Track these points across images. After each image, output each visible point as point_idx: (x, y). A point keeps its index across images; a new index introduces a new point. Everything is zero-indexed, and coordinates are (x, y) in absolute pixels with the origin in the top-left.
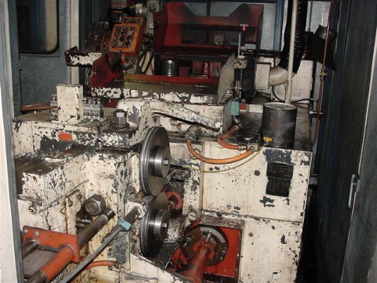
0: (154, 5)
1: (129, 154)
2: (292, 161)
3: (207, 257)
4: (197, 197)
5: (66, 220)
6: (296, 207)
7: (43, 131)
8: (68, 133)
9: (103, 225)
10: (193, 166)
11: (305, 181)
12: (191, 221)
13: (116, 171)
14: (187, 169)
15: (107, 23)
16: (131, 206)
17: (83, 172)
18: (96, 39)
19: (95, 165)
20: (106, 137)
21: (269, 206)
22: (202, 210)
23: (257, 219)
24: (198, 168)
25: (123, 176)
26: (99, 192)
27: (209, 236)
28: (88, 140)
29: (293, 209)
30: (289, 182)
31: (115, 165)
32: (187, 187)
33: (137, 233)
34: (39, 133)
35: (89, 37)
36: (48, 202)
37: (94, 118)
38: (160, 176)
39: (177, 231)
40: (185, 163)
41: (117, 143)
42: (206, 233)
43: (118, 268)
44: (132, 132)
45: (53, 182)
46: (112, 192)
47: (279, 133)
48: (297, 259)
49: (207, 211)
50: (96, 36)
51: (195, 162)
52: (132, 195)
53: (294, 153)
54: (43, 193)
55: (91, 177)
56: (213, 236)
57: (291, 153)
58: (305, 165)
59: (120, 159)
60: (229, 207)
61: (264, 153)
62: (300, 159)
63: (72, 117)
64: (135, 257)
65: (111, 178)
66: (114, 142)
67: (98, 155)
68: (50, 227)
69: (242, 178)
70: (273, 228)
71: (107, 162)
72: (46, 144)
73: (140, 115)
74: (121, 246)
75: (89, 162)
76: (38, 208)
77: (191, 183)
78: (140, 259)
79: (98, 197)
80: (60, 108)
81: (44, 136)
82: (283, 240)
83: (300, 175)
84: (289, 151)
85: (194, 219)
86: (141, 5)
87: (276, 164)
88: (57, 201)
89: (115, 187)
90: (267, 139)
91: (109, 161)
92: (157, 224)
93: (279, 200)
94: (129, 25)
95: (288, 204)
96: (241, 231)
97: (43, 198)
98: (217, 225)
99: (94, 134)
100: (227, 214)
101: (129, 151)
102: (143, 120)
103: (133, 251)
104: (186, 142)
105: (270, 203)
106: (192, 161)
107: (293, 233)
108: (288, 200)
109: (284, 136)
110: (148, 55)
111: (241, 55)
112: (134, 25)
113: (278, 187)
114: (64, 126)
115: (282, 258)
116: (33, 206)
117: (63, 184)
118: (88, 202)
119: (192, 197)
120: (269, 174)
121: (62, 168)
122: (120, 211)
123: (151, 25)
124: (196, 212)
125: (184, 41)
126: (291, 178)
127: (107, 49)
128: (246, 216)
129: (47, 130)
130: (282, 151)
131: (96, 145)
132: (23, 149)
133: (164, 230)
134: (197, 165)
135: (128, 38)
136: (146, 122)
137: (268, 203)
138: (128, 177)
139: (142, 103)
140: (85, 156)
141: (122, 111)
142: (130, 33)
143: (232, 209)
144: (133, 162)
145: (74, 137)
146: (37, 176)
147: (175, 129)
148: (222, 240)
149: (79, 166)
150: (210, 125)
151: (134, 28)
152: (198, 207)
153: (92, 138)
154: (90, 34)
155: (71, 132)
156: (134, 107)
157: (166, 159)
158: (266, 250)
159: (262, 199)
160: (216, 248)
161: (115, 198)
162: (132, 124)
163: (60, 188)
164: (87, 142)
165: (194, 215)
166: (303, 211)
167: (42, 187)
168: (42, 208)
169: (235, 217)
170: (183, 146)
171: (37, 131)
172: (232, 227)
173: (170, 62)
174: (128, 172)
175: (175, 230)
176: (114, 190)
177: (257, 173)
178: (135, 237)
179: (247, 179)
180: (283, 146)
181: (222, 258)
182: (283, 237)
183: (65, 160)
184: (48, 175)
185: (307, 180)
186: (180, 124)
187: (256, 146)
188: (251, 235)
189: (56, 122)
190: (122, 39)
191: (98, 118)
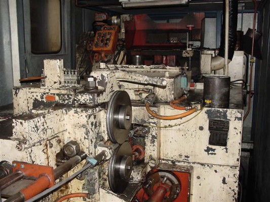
0: (126, 18)
1: (97, 109)
2: (228, 118)
3: (164, 195)
4: (156, 148)
5: (48, 158)
6: (233, 154)
7: (35, 95)
8: (52, 95)
9: (77, 164)
10: (151, 124)
11: (239, 133)
12: (151, 167)
13: (87, 122)
14: (147, 127)
15: (93, 32)
16: (100, 150)
17: (62, 123)
18: (84, 44)
19: (71, 117)
20: (80, 96)
21: (212, 154)
22: (160, 159)
23: (202, 164)
24: (155, 125)
25: (94, 126)
26: (75, 139)
27: (165, 179)
28: (67, 100)
29: (231, 156)
30: (227, 134)
31: (86, 116)
32: (148, 141)
33: (106, 174)
34: (32, 97)
35: (80, 43)
36: (32, 142)
37: (73, 85)
38: (123, 128)
39: (140, 174)
40: (145, 122)
41: (88, 101)
42: (163, 177)
43: (89, 199)
44: (100, 93)
45: (37, 127)
46: (85, 138)
47: (217, 96)
48: (236, 196)
49: (163, 160)
50: (85, 42)
51: (153, 121)
52: (101, 142)
53: (229, 111)
54: (27, 135)
55: (69, 127)
56: (168, 179)
57: (227, 111)
58: (238, 120)
59: (90, 111)
60: (180, 156)
61: (205, 112)
62: (234, 116)
63: (55, 83)
64: (104, 191)
65: (84, 127)
66: (86, 100)
67: (73, 109)
68: (33, 162)
69: (190, 133)
70: (216, 171)
71: (80, 115)
72: (37, 104)
73: (107, 81)
74: (91, 180)
75: (67, 115)
76: (23, 146)
77: (150, 138)
78: (108, 193)
79: (74, 143)
80: (46, 77)
81: (35, 98)
82: (224, 182)
83: (235, 128)
84: (225, 109)
85: (153, 165)
86: (116, 17)
87: (216, 120)
88: (40, 142)
89: (87, 134)
90: (208, 102)
91: (82, 114)
92: (122, 167)
93: (219, 149)
94: (107, 31)
95: (227, 152)
96: (190, 174)
97: (27, 138)
98: (171, 170)
99: (71, 95)
100: (179, 162)
101: (97, 107)
102: (109, 85)
103: (103, 187)
104: (145, 106)
105: (213, 152)
106: (151, 120)
107: (232, 175)
108: (227, 149)
109: (221, 99)
110: (122, 53)
111: (189, 48)
112: (111, 31)
113: (218, 139)
114: (49, 90)
115: (224, 196)
116: (19, 144)
117: (44, 130)
118: (67, 146)
119: (152, 148)
120: (210, 128)
121: (44, 117)
122: (91, 154)
123: (123, 30)
124: (155, 160)
125: (147, 42)
126: (228, 131)
127: (91, 49)
128: (194, 163)
129: (38, 94)
130: (219, 110)
131: (73, 103)
132: (21, 110)
133: (128, 172)
134: (154, 123)
135: (107, 40)
136: (112, 87)
137: (210, 152)
138: (98, 128)
139: (108, 72)
140: (64, 111)
141: (92, 77)
142: (108, 37)
143: (183, 158)
144: (102, 117)
145: (57, 98)
146: (23, 122)
147: (138, 98)
148: (176, 182)
149: (59, 117)
150: (159, 84)
151: (111, 33)
152: (156, 157)
153: (70, 98)
154: (81, 41)
155: (54, 94)
156: (102, 75)
157: (128, 115)
158: (211, 190)
159: (206, 149)
160: (171, 189)
161: (87, 142)
162: (100, 88)
163: (42, 133)
164: (66, 101)
165: (153, 162)
166: (239, 157)
167: (27, 130)
168: (26, 146)
169: (186, 164)
170: (144, 109)
171: (30, 95)
172: (184, 171)
173: (137, 56)
174: (98, 124)
175: (139, 174)
176: (86, 137)
177: (201, 128)
178: (105, 177)
179: (194, 133)
180: (220, 107)
181: (176, 196)
182: (224, 179)
183: (46, 111)
184: (31, 121)
185: (240, 132)
186: (141, 94)
187: (199, 106)
188: (198, 178)
189: (43, 87)
190: (102, 41)
191: (76, 85)
